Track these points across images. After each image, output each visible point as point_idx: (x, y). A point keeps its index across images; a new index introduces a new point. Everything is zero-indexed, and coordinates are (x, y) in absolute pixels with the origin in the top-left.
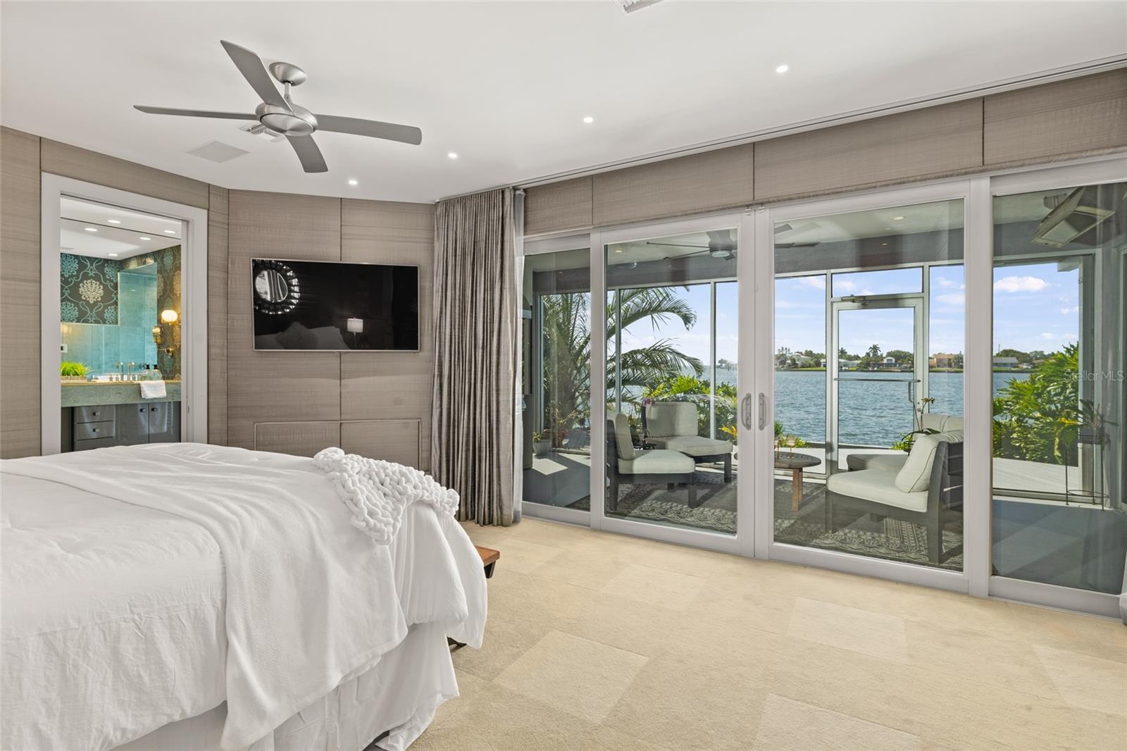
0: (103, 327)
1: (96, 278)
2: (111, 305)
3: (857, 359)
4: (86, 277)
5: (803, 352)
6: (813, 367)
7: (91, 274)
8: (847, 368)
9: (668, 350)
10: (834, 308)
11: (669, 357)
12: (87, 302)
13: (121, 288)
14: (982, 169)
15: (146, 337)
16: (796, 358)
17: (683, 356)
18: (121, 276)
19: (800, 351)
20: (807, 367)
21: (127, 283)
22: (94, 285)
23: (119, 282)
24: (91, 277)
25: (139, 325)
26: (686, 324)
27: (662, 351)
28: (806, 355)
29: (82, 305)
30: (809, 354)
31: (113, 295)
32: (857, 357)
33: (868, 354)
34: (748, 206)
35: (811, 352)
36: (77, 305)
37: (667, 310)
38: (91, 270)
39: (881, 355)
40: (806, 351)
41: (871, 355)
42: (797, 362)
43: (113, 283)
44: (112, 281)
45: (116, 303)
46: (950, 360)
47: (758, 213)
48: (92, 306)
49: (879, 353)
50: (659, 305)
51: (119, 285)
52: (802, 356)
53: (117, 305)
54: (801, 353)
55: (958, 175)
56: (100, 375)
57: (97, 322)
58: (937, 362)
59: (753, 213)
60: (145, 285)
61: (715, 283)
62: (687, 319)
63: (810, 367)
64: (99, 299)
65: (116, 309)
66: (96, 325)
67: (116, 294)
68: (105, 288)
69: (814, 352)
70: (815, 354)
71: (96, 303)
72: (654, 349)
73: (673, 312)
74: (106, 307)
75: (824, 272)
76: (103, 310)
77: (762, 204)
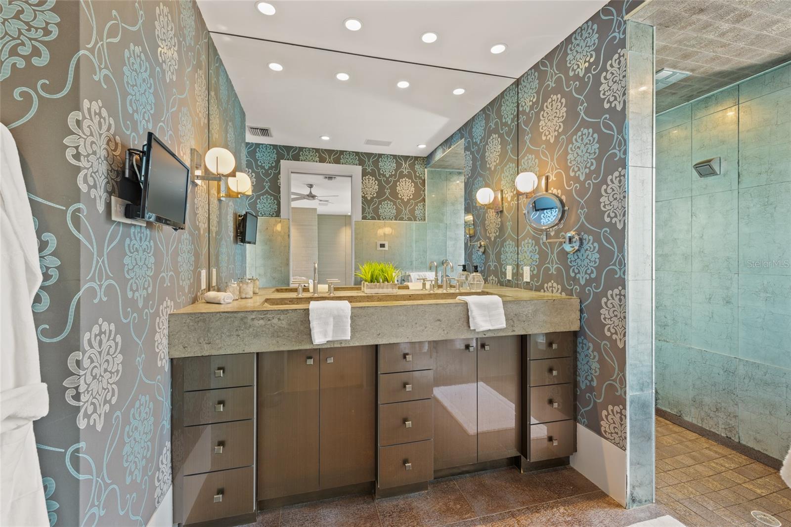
0: (414, 224)
1: (409, 176)
2: (420, 202)
4: (402, 176)
7: (405, 172)
12: (402, 200)
13: (427, 185)
15: (447, 233)
18: (428, 171)
21: (432, 179)
22: (407, 182)
23: (426, 179)
24: (405, 176)
25: (441, 221)
29: (399, 204)
31: (422, 192)
36: (395, 204)
38: (405, 167)
43: (422, 179)
44: (420, 178)
45: (424, 200)
48: (406, 204)
51: (426, 181)
53: (425, 202)
56: (412, 272)
57: (410, 219)
60: (447, 179)
64: (411, 197)
65: (424, 205)
66: (409, 222)
67: (424, 191)
68: (416, 186)
71: (409, 200)
74: (416, 204)
76: (414, 207)
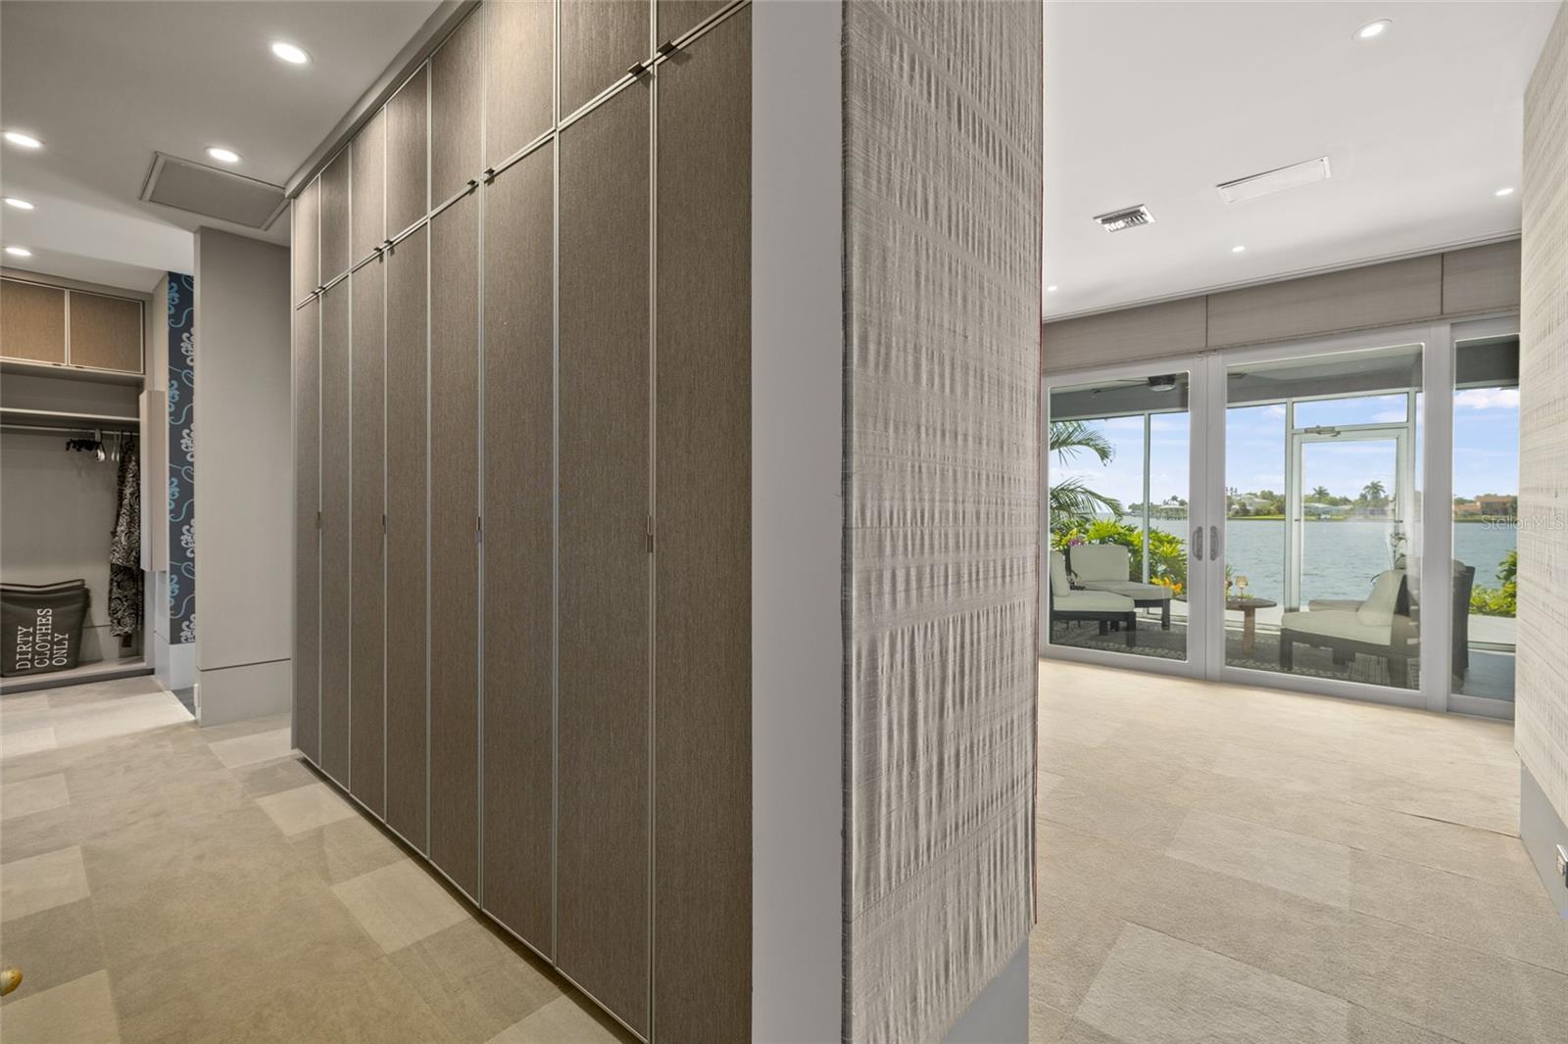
3: (1345, 504)
5: (1259, 494)
6: (1274, 514)
8: (1329, 517)
9: (1079, 489)
10: (1295, 441)
11: (1080, 497)
14: (1442, 317)
16: (1247, 502)
17: (1099, 497)
19: (1253, 492)
20: (1265, 515)
26: (1102, 459)
27: (1072, 490)
28: (1264, 498)
30: (1268, 496)
32: (1346, 501)
33: (1364, 497)
34: (1200, 352)
35: (1271, 493)
37: (1079, 443)
39: (1386, 497)
40: (1263, 492)
41: (1369, 497)
42: (1248, 508)
46: (1505, 504)
47: (1210, 358)
49: (1382, 495)
50: (1069, 437)
52: (1257, 500)
54: (1255, 495)
55: (1418, 322)
58: (1482, 508)
59: (1205, 359)
61: (1150, 415)
62: (1104, 454)
63: (1269, 513)
69: (1275, 493)
70: (1277, 496)
72: (1062, 489)
73: (1088, 444)
75: (1284, 400)
77: (1215, 350)
